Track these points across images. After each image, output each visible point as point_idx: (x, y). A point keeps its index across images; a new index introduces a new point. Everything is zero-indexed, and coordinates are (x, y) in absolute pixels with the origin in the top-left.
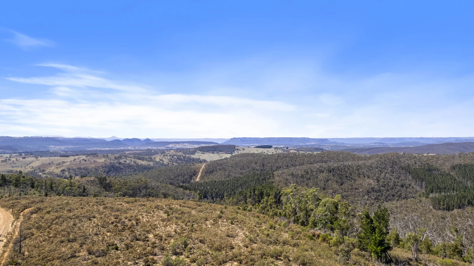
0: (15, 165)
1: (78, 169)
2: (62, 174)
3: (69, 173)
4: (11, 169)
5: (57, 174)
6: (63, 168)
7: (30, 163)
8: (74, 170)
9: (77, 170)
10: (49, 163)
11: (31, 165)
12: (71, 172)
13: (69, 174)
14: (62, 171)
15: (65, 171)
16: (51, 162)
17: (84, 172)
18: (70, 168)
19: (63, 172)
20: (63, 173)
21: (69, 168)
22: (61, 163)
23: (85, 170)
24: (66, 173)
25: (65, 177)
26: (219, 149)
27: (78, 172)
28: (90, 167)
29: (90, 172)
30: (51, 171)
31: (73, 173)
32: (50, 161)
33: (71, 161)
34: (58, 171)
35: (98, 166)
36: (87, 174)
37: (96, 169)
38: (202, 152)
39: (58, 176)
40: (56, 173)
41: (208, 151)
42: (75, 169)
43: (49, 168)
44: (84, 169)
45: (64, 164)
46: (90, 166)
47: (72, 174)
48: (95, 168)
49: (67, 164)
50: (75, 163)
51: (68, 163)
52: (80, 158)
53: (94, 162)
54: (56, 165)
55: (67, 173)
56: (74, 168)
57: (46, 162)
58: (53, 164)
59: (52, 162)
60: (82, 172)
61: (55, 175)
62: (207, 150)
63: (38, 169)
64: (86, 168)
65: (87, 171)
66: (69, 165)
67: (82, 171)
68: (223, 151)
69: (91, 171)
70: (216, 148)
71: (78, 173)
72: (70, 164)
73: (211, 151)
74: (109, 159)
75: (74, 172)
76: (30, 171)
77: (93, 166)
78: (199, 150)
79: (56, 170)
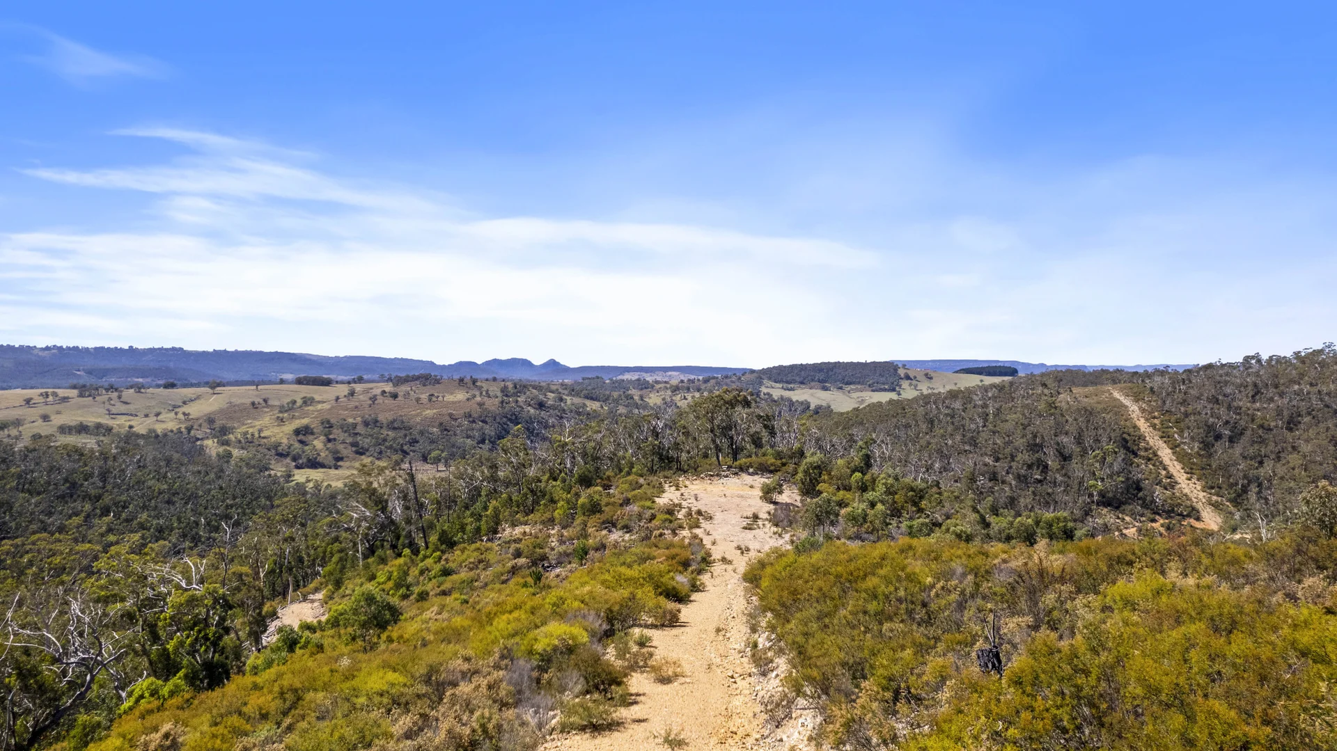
0: (123, 408)
1: (366, 424)
2: (297, 445)
3: (329, 440)
4: (105, 421)
5: (276, 446)
6: (305, 421)
7: (184, 403)
8: (350, 429)
9: (360, 429)
10: (253, 404)
11: (186, 409)
12: (335, 439)
13: (329, 445)
14: (297, 432)
15: (312, 433)
16: (261, 401)
17: (394, 439)
18: (333, 421)
19: (301, 437)
20: (301, 442)
21: (328, 422)
22: (299, 402)
23: (395, 429)
24: (315, 442)
25: (309, 460)
26: (840, 377)
27: (366, 440)
28: (418, 419)
29: (418, 437)
30: (254, 431)
31: (343, 442)
32: (257, 396)
33: (337, 398)
34: (281, 434)
35: (451, 415)
36: (405, 448)
37: (444, 429)
38: (785, 385)
39: (281, 455)
40: (273, 439)
41: (802, 383)
42: (355, 426)
43: (249, 421)
44: (392, 426)
45: (311, 408)
46: (417, 415)
47: (341, 447)
48: (441, 424)
49: (319, 407)
50: (352, 404)
51: (324, 405)
52: (372, 389)
53: (430, 400)
54: (281, 412)
55: (318, 443)
56: (351, 420)
57: (243, 401)
58: (268, 406)
59: (265, 401)
60: (385, 440)
61: (269, 449)
62: (798, 379)
63: (205, 425)
64: (403, 422)
65: (405, 436)
66: (329, 410)
67: (386, 433)
68: (859, 383)
69: (422, 433)
70: (830, 373)
71: (365, 442)
72: (332, 407)
73: (813, 380)
74: (484, 393)
75: (349, 440)
76: (172, 431)
77: (429, 413)
78: (770, 379)
79: (276, 430)
